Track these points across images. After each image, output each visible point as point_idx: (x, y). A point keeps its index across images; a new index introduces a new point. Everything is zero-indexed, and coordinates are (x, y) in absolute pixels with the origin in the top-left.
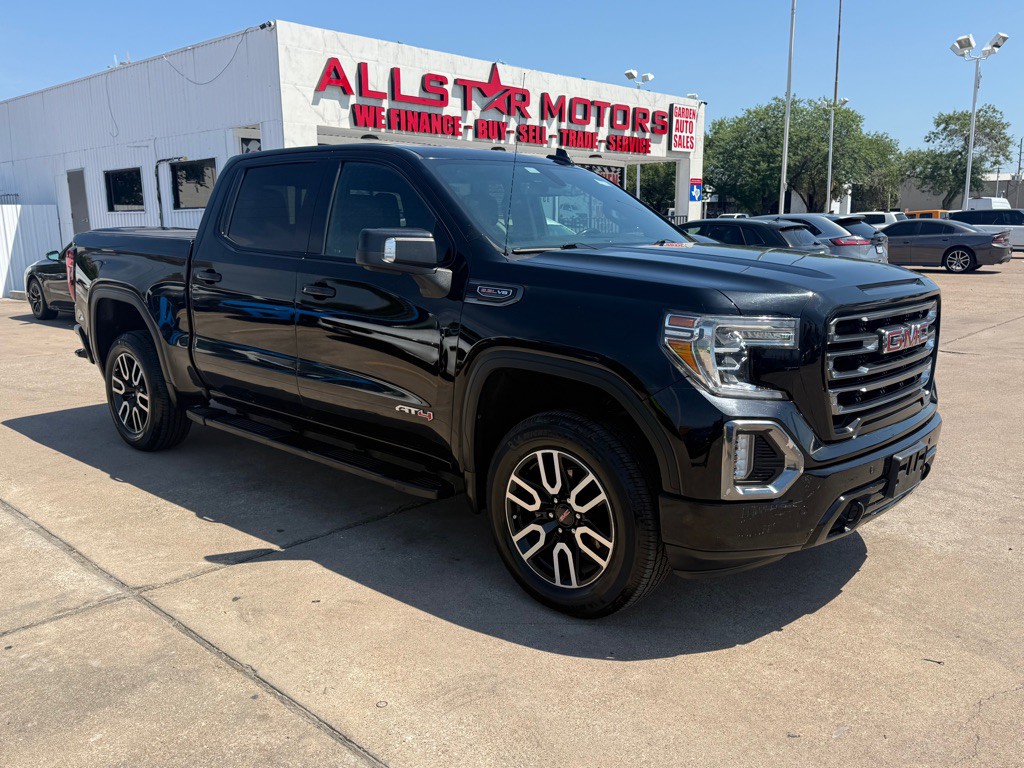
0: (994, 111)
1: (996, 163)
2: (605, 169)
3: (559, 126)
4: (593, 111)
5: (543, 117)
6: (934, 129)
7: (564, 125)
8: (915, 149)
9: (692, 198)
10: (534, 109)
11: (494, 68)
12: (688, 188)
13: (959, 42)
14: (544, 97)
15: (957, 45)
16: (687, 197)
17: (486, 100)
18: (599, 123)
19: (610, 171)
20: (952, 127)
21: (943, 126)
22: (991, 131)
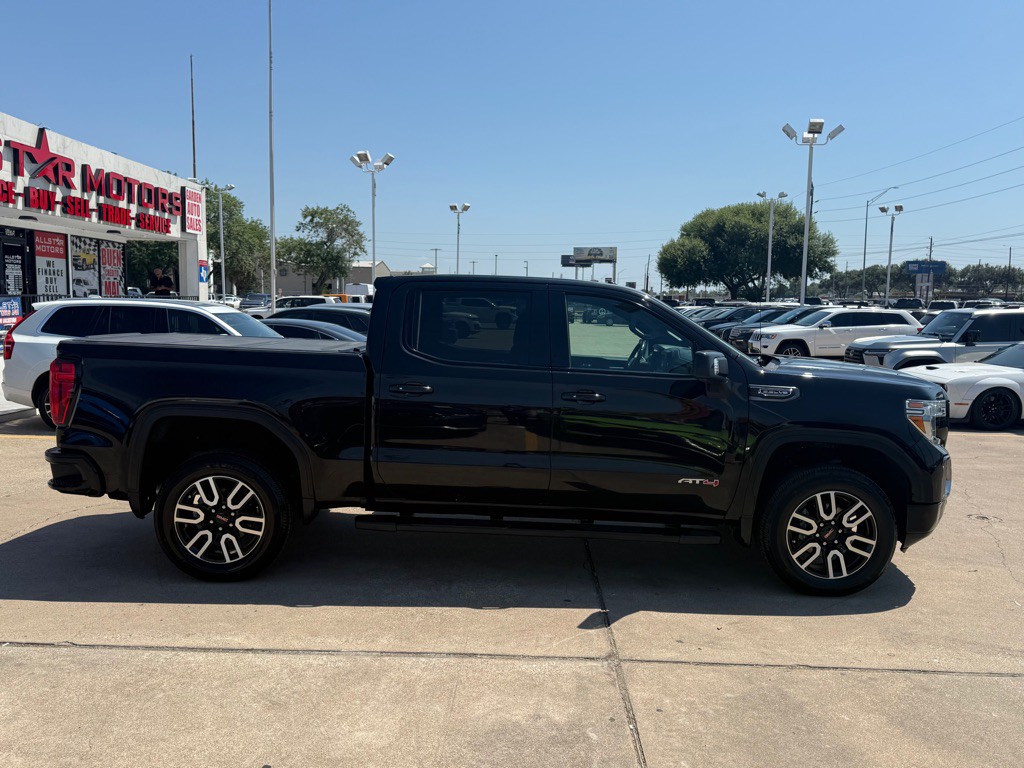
0: (349, 210)
1: (355, 254)
2: (110, 244)
3: (97, 200)
4: (125, 187)
5: (84, 189)
6: (302, 220)
7: (102, 199)
8: (288, 237)
9: (201, 279)
10: (76, 180)
11: (42, 131)
12: (196, 268)
13: (359, 156)
14: (85, 168)
15: (357, 159)
16: (196, 278)
17: (34, 166)
18: (130, 201)
19: (114, 246)
20: (316, 220)
21: (309, 218)
22: (348, 226)
